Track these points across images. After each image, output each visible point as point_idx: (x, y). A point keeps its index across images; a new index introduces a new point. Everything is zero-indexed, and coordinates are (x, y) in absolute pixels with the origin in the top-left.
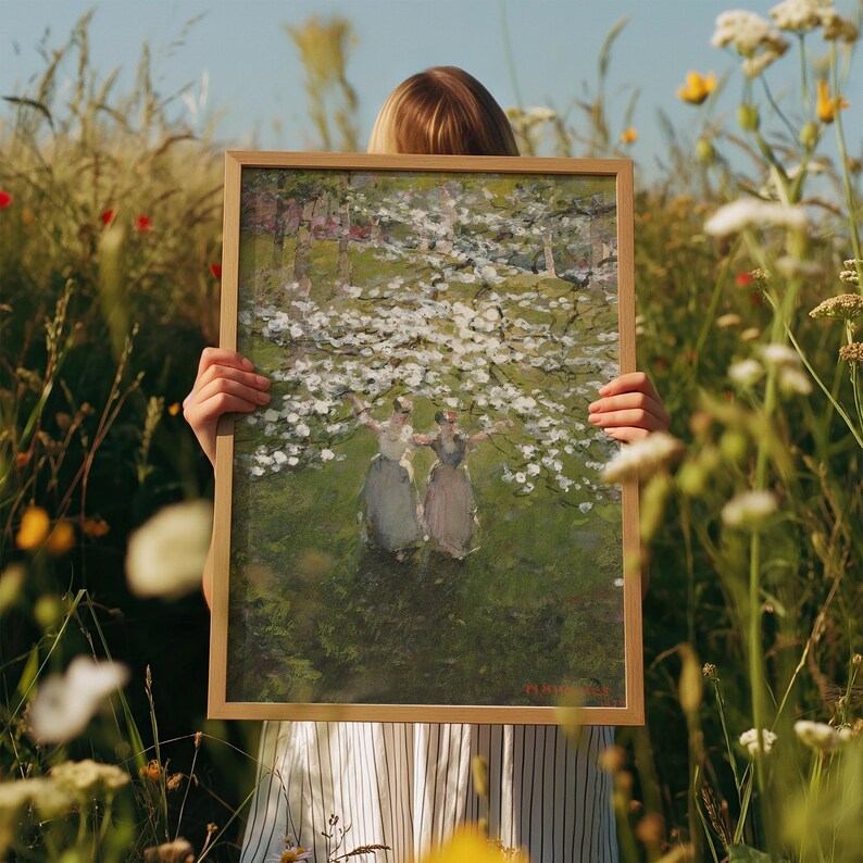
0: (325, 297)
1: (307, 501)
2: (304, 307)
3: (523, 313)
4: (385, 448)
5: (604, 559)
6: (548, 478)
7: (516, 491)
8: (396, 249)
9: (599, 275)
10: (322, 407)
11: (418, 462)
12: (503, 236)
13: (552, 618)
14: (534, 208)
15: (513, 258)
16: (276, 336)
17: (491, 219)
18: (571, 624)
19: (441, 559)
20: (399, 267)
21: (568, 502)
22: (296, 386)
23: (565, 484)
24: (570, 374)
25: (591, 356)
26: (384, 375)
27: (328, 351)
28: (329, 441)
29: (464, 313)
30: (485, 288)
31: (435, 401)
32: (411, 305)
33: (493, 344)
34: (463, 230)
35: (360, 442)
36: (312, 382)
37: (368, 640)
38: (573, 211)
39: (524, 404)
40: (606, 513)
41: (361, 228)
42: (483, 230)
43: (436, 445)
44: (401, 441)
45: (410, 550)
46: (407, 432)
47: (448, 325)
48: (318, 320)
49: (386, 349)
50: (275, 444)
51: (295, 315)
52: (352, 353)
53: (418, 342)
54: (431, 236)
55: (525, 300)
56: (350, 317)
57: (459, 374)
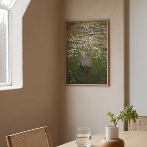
0: (75, 37)
1: (74, 61)
2: (73, 38)
3: (96, 38)
4: (82, 54)
5: (105, 67)
6: (99, 57)
7: (95, 59)
8: (83, 30)
9: (105, 32)
10: (75, 50)
11: (85, 56)
12: (94, 28)
13: (99, 74)
14: (98, 24)
15: (95, 31)
16: (70, 41)
17: (93, 26)
18: (101, 75)
19: (88, 67)
20: (83, 32)
21: (101, 60)
22: (72, 47)
23: (101, 58)
24: (101, 45)
25: (104, 43)
26: (81, 46)
27: (76, 43)
28: (76, 54)
29: (90, 38)
30: (92, 34)
31: (87, 49)
32: (84, 37)
33: (93, 41)
34: (90, 28)
35: (79, 54)
36: (74, 47)
37: (80, 76)
38: (102, 24)
39: (96, 49)
40: (105, 62)
41: (79, 28)
42: (92, 27)
43: (87, 54)
44: (83, 53)
45: (84, 66)
46: (84, 52)
47: (88, 39)
48: (75, 39)
49: (82, 42)
50: (71, 54)
51: (72, 39)
52: (78, 43)
53: (85, 42)
54: (86, 29)
55: (96, 36)
56: (78, 39)
57: (89, 45)
